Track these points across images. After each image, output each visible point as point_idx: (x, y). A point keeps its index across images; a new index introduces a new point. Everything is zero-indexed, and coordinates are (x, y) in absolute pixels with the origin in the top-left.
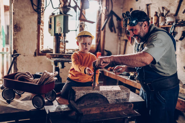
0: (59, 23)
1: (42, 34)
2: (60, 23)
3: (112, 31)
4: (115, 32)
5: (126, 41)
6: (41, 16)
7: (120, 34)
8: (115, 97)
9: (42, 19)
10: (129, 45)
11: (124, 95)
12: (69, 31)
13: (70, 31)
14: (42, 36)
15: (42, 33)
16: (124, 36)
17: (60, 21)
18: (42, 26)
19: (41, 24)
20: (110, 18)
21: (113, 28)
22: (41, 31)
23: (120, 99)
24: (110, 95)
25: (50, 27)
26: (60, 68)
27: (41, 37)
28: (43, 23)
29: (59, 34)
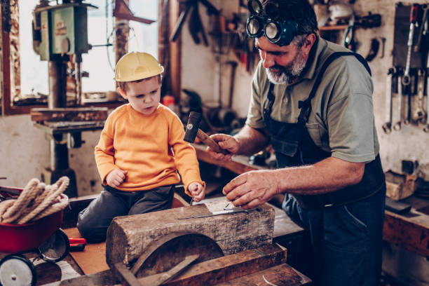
0: (63, 26)
1: (14, 57)
2: (65, 28)
3: (197, 41)
4: (206, 44)
5: (234, 65)
6: (12, 9)
7: (217, 49)
8: (238, 235)
9: (13, 16)
10: (242, 75)
11: (259, 226)
12: (90, 47)
13: (93, 48)
14: (16, 61)
15: (15, 55)
16: (228, 53)
17: (65, 21)
18: (13, 34)
19: (13, 30)
20: (191, 9)
21: (200, 35)
22: (12, 48)
23: (249, 238)
24: (224, 232)
25: (37, 36)
26: (69, 146)
27: (12, 64)
28: (17, 28)
29: (62, 55)
